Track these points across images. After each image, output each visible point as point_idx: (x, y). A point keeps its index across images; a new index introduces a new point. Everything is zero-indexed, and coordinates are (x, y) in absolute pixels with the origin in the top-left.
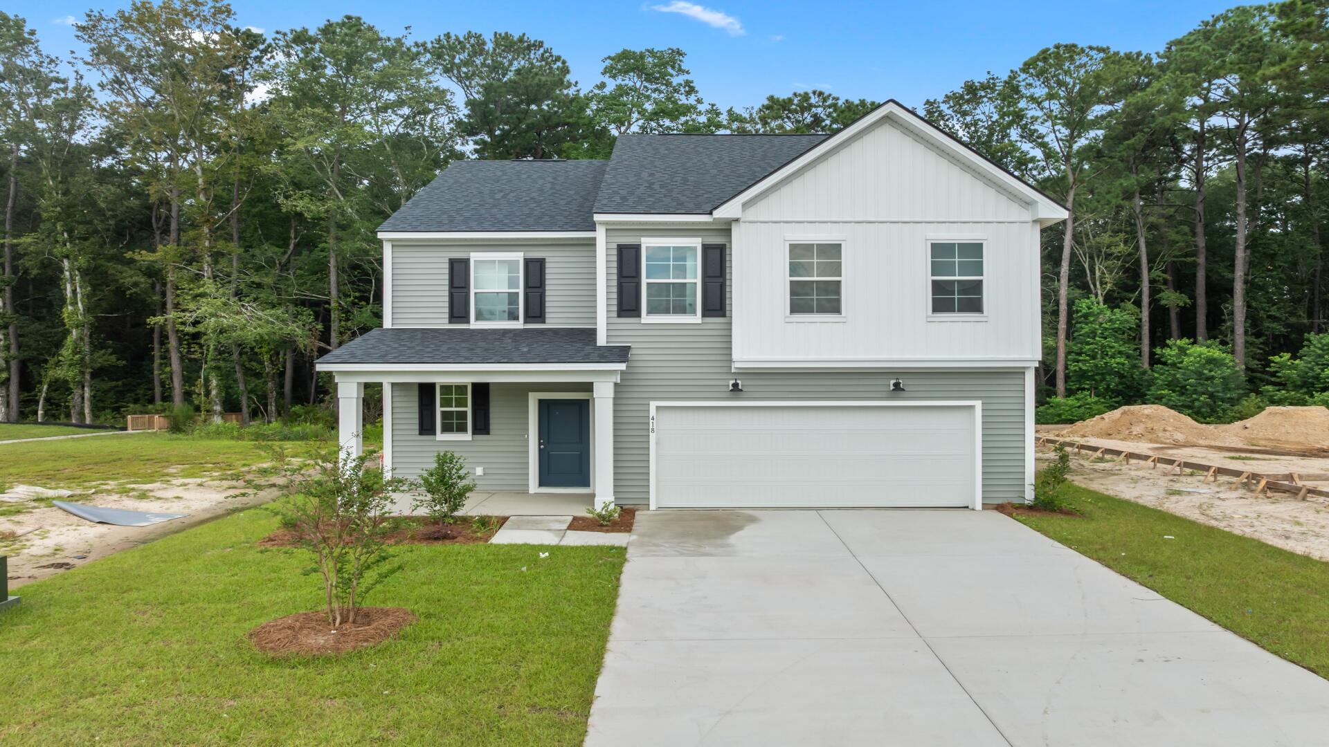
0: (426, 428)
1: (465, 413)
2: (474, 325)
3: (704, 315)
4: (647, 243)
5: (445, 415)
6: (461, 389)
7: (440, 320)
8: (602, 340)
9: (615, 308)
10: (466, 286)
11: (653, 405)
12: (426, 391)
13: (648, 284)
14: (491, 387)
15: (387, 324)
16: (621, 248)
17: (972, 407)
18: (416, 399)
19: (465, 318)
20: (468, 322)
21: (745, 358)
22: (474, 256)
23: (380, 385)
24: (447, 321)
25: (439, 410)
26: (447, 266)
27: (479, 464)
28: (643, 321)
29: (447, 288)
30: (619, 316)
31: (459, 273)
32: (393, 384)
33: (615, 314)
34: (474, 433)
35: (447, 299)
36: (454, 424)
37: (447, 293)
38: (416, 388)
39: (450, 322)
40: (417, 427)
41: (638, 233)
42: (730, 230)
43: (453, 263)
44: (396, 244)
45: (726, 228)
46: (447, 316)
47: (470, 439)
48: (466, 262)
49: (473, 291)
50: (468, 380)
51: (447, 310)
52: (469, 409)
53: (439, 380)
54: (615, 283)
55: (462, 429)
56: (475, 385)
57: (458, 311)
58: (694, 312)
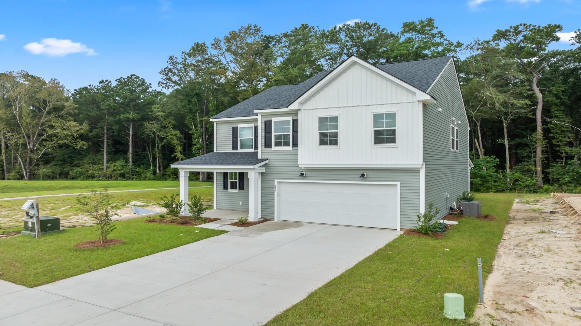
0: (226, 187)
1: (237, 182)
2: (240, 150)
3: (293, 147)
4: (274, 119)
5: (232, 183)
6: (236, 173)
7: (229, 149)
8: (259, 157)
9: (264, 145)
10: (237, 137)
11: (276, 181)
12: (225, 175)
13: (275, 135)
14: (244, 174)
15: (215, 151)
16: (266, 122)
17: (397, 185)
18: (223, 177)
19: (237, 149)
20: (238, 150)
21: (303, 163)
22: (240, 126)
23: (213, 172)
24: (231, 149)
25: (229, 181)
26: (232, 130)
27: (241, 200)
28: (273, 149)
29: (231, 137)
30: (265, 147)
31: (235, 131)
32: (216, 172)
33: (264, 147)
34: (239, 189)
35: (231, 141)
36: (233, 186)
37: (231, 139)
38: (223, 175)
39: (233, 150)
40: (223, 187)
41: (271, 116)
42: (298, 113)
43: (233, 128)
44: (218, 123)
45: (296, 113)
46: (231, 147)
47: (238, 191)
48: (237, 128)
49: (239, 138)
50: (238, 171)
51: (231, 145)
52: (238, 181)
53: (229, 171)
54: (264, 135)
55: (236, 188)
56: (239, 173)
57: (235, 147)
58: (289, 145)
